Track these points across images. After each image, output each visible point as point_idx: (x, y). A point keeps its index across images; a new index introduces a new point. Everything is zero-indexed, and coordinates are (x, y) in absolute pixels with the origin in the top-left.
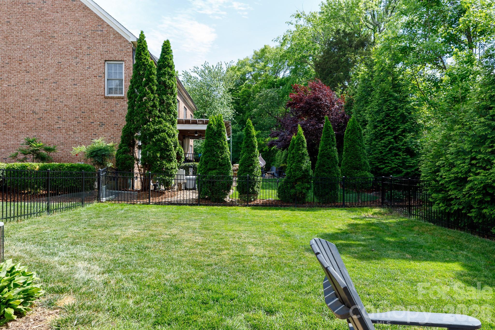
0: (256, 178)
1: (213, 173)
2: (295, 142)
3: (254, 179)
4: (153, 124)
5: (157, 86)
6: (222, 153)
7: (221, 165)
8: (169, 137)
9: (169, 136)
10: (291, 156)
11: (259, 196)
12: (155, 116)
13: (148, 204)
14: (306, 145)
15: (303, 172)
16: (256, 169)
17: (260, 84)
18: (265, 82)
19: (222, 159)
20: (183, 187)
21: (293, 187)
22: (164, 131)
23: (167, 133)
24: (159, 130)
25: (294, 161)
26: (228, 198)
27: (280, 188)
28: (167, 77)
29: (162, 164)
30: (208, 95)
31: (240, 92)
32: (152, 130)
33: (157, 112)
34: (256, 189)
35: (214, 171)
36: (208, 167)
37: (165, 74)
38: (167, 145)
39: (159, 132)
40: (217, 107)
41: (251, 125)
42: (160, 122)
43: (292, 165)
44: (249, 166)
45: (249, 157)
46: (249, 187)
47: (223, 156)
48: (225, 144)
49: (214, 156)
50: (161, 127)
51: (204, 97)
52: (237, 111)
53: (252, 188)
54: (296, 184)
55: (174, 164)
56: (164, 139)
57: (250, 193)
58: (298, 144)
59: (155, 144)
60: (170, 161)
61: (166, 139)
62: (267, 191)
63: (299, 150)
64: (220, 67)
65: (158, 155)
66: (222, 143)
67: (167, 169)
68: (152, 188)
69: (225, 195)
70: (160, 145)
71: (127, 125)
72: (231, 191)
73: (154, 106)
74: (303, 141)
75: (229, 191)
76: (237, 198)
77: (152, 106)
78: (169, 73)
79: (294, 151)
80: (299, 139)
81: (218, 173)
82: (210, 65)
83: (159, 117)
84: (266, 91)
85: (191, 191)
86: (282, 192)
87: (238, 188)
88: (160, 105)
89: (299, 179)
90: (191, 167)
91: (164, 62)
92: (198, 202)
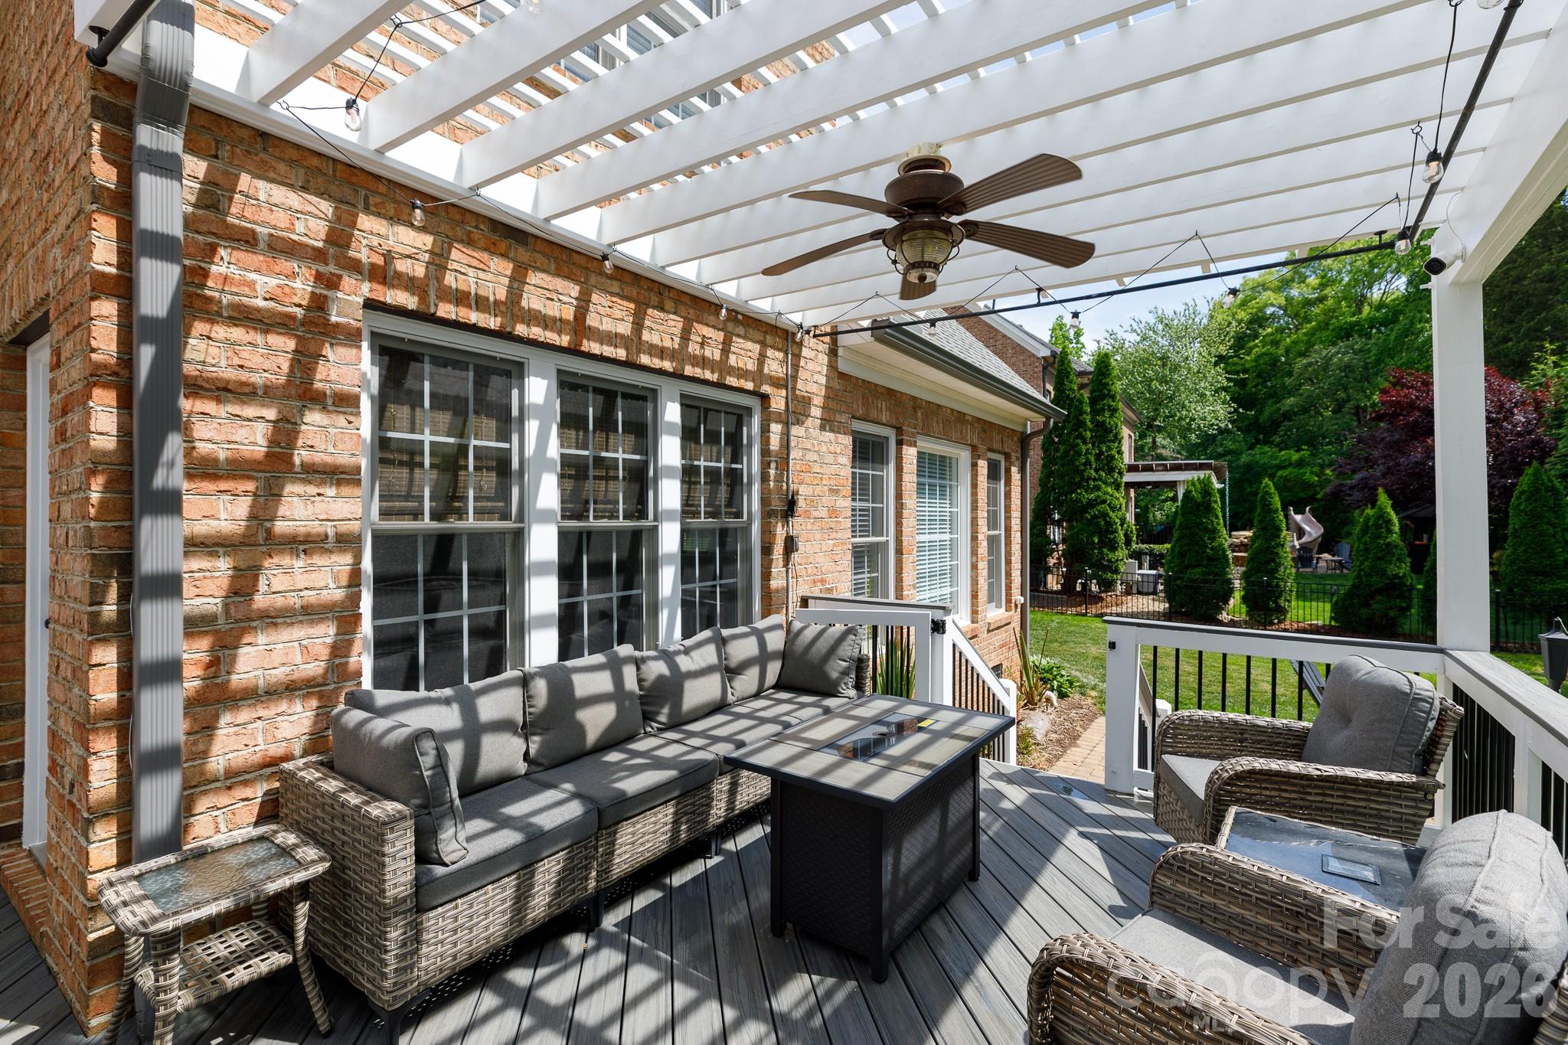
0: (1282, 584)
1: (1196, 573)
2: (1370, 523)
3: (1278, 586)
4: (1086, 491)
5: (1091, 430)
6: (1213, 539)
7: (1210, 559)
8: (1113, 511)
9: (1113, 509)
10: (1362, 547)
11: (1289, 616)
12: (1089, 478)
13: (1085, 615)
14: (1397, 528)
15: (1389, 579)
16: (1282, 569)
17: (1305, 334)
18: (1324, 325)
19: (1212, 549)
20: (1134, 590)
21: (1367, 605)
22: (1104, 502)
23: (1109, 505)
24: (1096, 500)
25: (1368, 558)
26: (1224, 614)
27: (1337, 602)
28: (1107, 414)
29: (1101, 553)
30: (1163, 380)
31: (1248, 358)
32: (1084, 501)
33: (1092, 472)
34: (1282, 602)
35: (1198, 570)
36: (1186, 563)
37: (1103, 410)
38: (1110, 524)
39: (1098, 504)
40: (1187, 402)
41: (1273, 490)
42: (1098, 488)
43: (1362, 564)
44: (1268, 562)
45: (1268, 548)
46: (1269, 599)
47: (1215, 544)
48: (1218, 524)
49: (1197, 543)
50: (1099, 496)
51: (1155, 384)
52: (1239, 407)
53: (1276, 602)
54: (1373, 598)
55: (1122, 553)
56: (1105, 515)
57: (1270, 610)
58: (1378, 527)
59: (1090, 522)
60: (1114, 548)
61: (1108, 515)
62: (1314, 604)
63: (1379, 537)
64: (1191, 311)
65: (1096, 540)
66: (1212, 522)
67: (1109, 561)
68: (1079, 588)
69: (1220, 610)
70: (1098, 524)
71: (1042, 492)
72: (1232, 601)
73: (1088, 463)
74: (1390, 520)
75: (1226, 602)
76: (1244, 616)
77: (1085, 464)
78: (1110, 406)
79: (1367, 538)
80: (1382, 515)
81: (1204, 573)
82: (1170, 313)
83: (1095, 480)
84: (1324, 353)
85: (1151, 597)
86: (1338, 611)
87: (1244, 599)
88: (1096, 460)
89: (1380, 591)
90: (1146, 554)
91: (1101, 391)
92: (1168, 616)
